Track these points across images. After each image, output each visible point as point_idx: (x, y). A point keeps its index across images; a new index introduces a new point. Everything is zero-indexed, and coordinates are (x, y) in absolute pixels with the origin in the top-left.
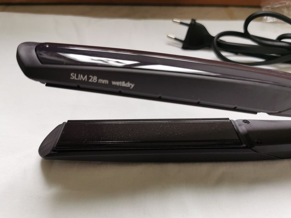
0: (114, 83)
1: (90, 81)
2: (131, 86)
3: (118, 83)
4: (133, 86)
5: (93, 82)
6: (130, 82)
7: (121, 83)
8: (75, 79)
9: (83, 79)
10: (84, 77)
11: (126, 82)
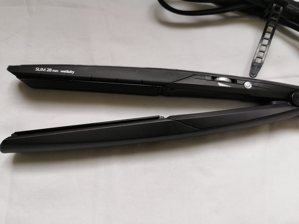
0: (62, 71)
1: (47, 71)
2: (72, 72)
3: (64, 72)
4: (73, 72)
5: (49, 72)
6: (72, 71)
7: (66, 71)
8: (38, 70)
9: (43, 71)
10: (44, 69)
11: (69, 70)
